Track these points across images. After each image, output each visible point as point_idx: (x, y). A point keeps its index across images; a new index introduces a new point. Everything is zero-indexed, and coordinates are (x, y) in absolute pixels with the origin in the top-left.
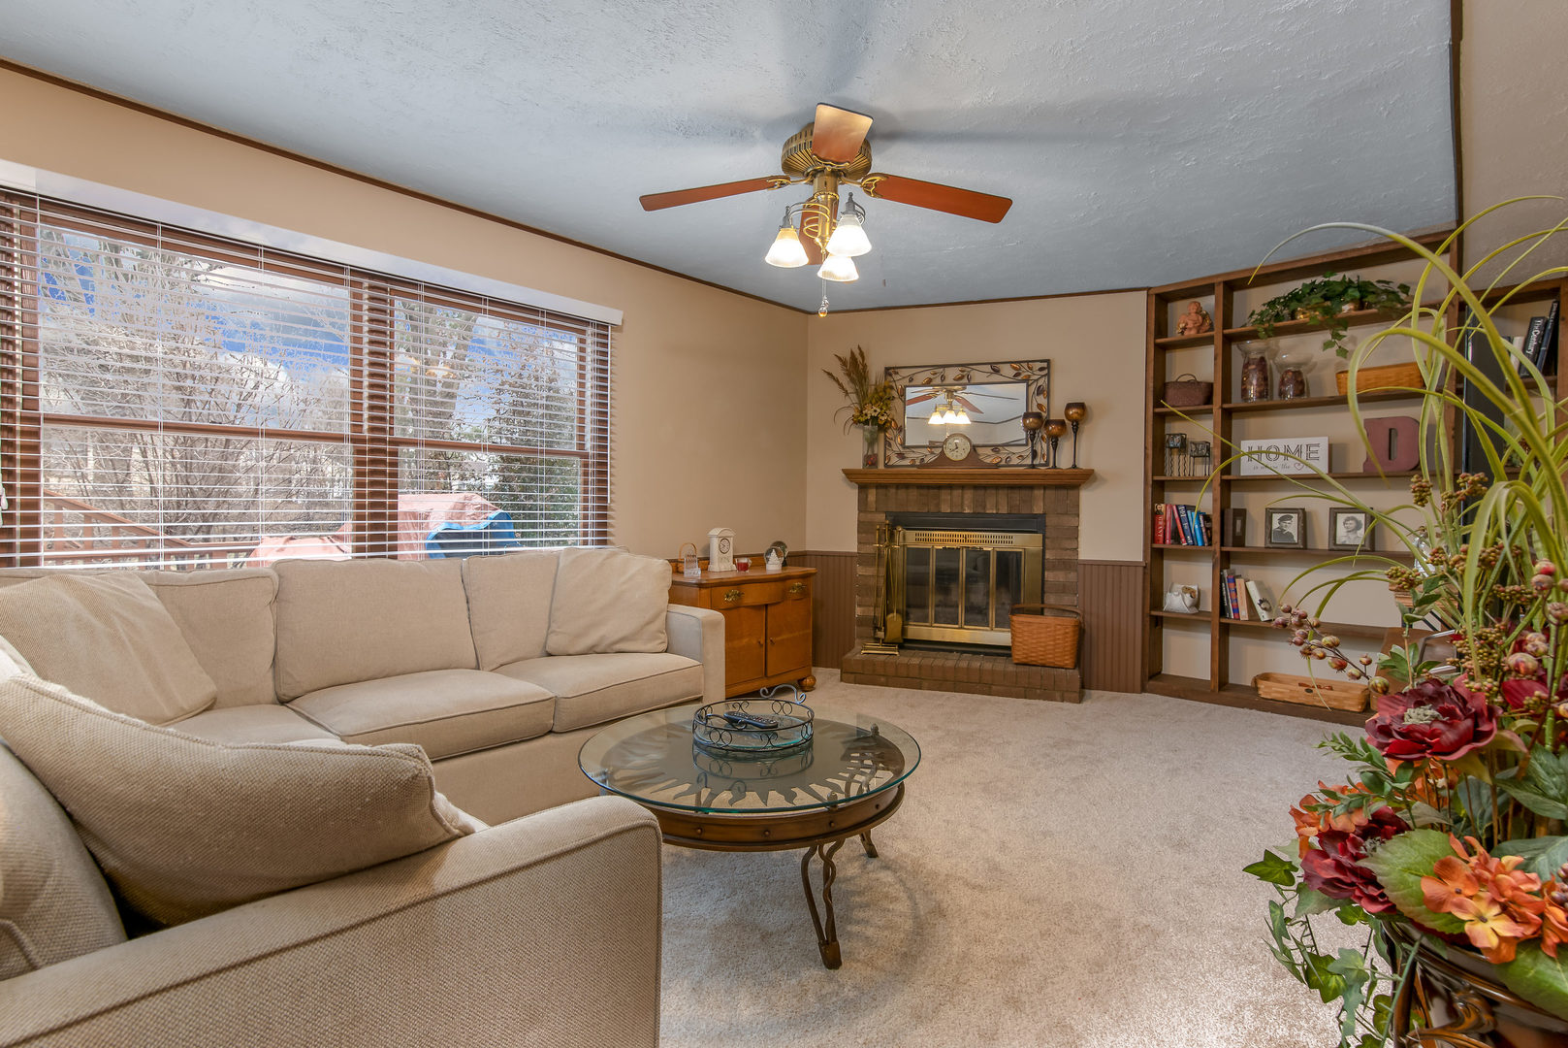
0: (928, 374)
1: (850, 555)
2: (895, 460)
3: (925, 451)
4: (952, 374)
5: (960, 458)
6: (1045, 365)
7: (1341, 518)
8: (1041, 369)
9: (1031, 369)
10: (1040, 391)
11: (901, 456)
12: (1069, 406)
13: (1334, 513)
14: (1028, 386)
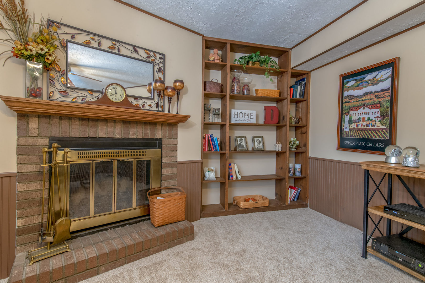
0: (87, 38)
1: (10, 176)
2: (57, 96)
3: (86, 93)
4: (106, 44)
5: (118, 101)
6: (162, 56)
7: (256, 139)
8: (160, 58)
9: (155, 56)
10: (160, 70)
11: (64, 93)
12: (176, 81)
13: (254, 137)
14: (154, 66)
